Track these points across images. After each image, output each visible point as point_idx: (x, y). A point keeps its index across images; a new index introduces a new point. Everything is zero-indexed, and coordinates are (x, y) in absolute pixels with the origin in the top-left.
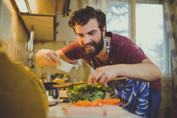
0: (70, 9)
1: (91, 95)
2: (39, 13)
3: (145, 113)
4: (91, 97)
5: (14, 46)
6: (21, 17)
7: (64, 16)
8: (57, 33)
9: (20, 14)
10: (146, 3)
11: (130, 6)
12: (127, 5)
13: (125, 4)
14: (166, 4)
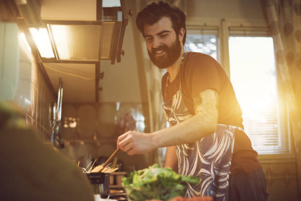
0: (123, 51)
1: (164, 191)
2: (71, 58)
3: (224, 194)
5: (33, 114)
6: (42, 65)
7: (113, 63)
8: (101, 89)
9: (41, 61)
10: (245, 35)
11: (219, 41)
12: (213, 40)
13: (211, 38)
14: (279, 35)
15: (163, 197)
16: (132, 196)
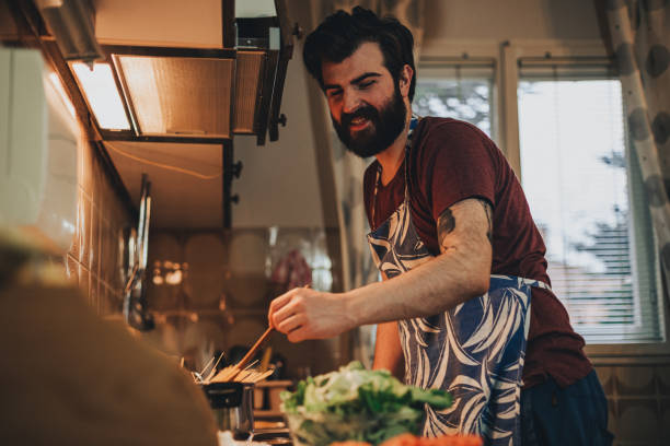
0: (283, 115)
1: (373, 423)
2: (167, 131)
3: (510, 433)
4: (375, 430)
5: (81, 254)
6: (102, 146)
7: (261, 142)
8: (236, 199)
9: (98, 137)
10: (556, 76)
11: (496, 91)
13: (478, 85)
15: (372, 437)
16: (303, 434)
